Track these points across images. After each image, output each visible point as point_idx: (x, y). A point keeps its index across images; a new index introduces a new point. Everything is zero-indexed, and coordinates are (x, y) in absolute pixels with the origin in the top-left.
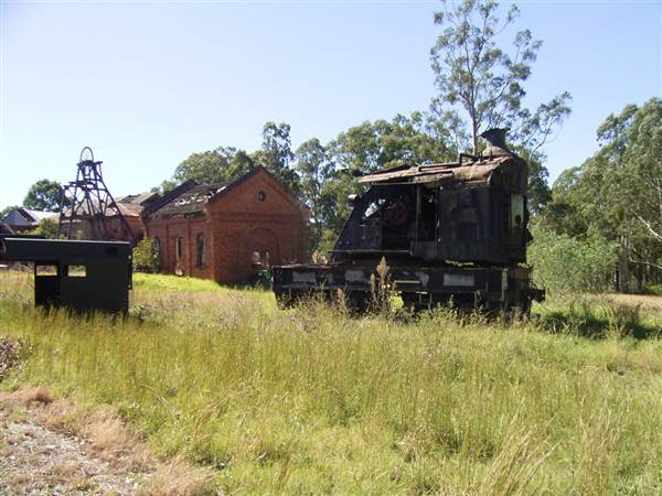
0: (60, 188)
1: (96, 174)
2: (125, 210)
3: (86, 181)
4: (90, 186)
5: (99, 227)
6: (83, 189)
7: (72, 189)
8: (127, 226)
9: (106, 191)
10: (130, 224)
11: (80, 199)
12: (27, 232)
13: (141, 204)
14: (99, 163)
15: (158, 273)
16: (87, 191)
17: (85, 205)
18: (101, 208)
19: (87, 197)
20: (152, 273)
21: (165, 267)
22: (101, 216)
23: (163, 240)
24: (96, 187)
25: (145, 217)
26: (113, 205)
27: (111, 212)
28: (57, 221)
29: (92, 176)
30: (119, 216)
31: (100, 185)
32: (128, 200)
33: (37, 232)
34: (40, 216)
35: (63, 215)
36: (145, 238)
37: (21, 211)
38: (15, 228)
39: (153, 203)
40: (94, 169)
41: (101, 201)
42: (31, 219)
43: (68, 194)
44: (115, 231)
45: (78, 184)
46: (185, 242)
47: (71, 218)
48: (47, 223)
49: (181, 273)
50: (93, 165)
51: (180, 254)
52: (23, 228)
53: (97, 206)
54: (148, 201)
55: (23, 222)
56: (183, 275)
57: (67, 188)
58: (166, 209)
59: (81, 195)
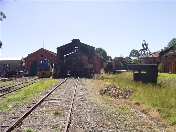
0: (138, 51)
1: (146, 47)
2: (154, 56)
3: (144, 49)
4: (145, 50)
5: (148, 61)
6: (143, 51)
7: (141, 51)
8: (155, 60)
9: (149, 51)
10: (156, 59)
11: (143, 54)
12: (130, 63)
13: (159, 54)
14: (147, 44)
15: (164, 72)
16: (144, 52)
17: (144, 55)
18: (148, 55)
19: (144, 53)
20: (162, 72)
21: (166, 71)
22: (148, 58)
23: (165, 63)
24: (147, 50)
25: (160, 57)
26: (151, 54)
27: (151, 57)
28: (137, 59)
29: (146, 48)
30: (153, 57)
31: (148, 50)
32: (155, 53)
33: (133, 62)
34: (133, 58)
35: (139, 58)
36: (160, 63)
37: (129, 57)
38: (128, 62)
39: (162, 53)
40: (146, 46)
41: (148, 54)
42: (131, 59)
43: (140, 53)
44: (152, 61)
45: (142, 50)
46: (172, 64)
47: (141, 59)
48: (135, 60)
49: (170, 73)
50: (146, 45)
51: (170, 67)
52: (129, 62)
53: (147, 55)
54: (160, 53)
55: (129, 60)
56: (171, 73)
57: (139, 51)
58: (166, 55)
59: (143, 52)
